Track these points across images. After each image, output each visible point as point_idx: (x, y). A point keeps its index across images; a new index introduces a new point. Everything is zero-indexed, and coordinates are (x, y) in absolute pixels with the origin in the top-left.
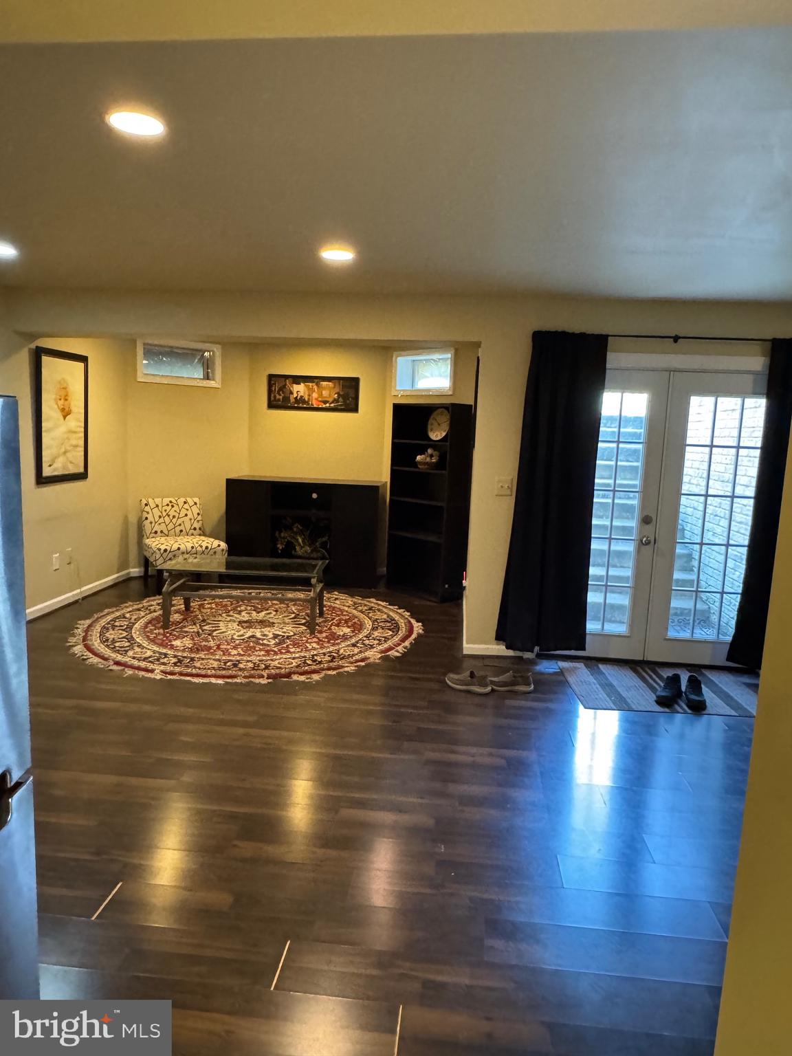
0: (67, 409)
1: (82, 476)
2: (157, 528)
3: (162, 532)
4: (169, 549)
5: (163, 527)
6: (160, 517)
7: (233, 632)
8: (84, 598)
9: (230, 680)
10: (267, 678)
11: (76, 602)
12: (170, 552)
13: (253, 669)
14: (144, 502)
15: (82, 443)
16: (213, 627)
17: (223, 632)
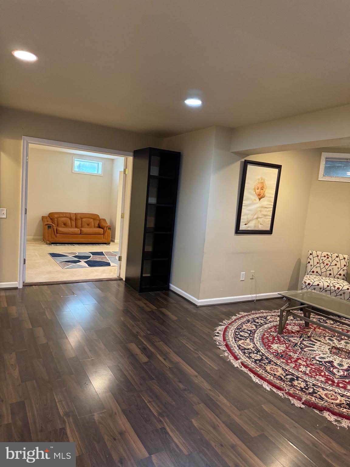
0: (262, 195)
1: (270, 232)
2: (314, 269)
3: (317, 272)
4: (311, 283)
5: (318, 270)
6: (318, 263)
7: (320, 353)
8: (257, 300)
9: (275, 390)
10: (303, 403)
11: (253, 301)
12: (312, 285)
13: (301, 390)
14: (310, 252)
15: (271, 214)
16: (310, 344)
17: (314, 351)
